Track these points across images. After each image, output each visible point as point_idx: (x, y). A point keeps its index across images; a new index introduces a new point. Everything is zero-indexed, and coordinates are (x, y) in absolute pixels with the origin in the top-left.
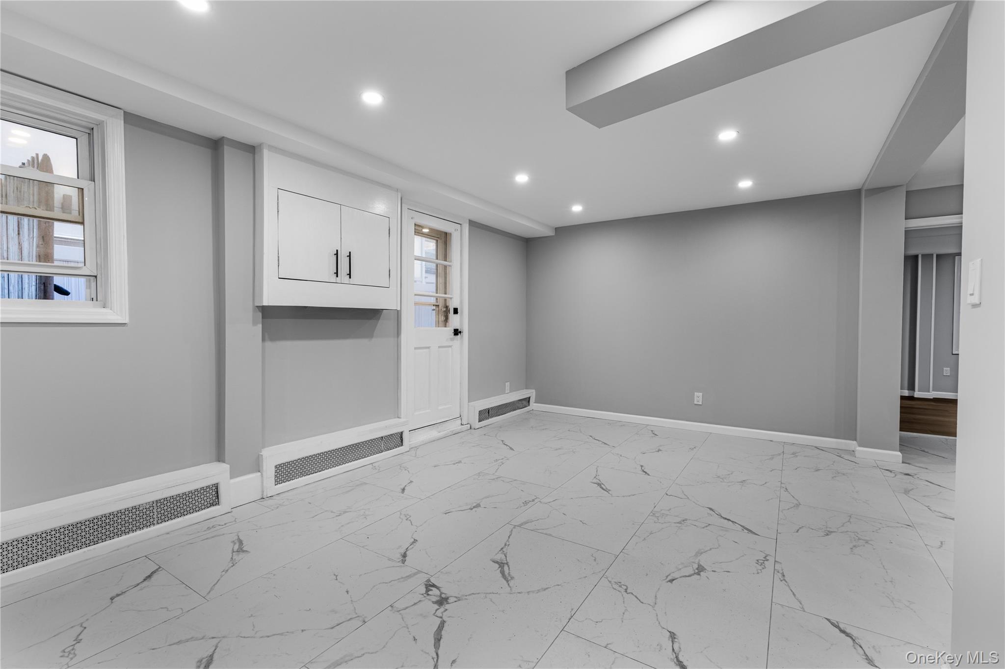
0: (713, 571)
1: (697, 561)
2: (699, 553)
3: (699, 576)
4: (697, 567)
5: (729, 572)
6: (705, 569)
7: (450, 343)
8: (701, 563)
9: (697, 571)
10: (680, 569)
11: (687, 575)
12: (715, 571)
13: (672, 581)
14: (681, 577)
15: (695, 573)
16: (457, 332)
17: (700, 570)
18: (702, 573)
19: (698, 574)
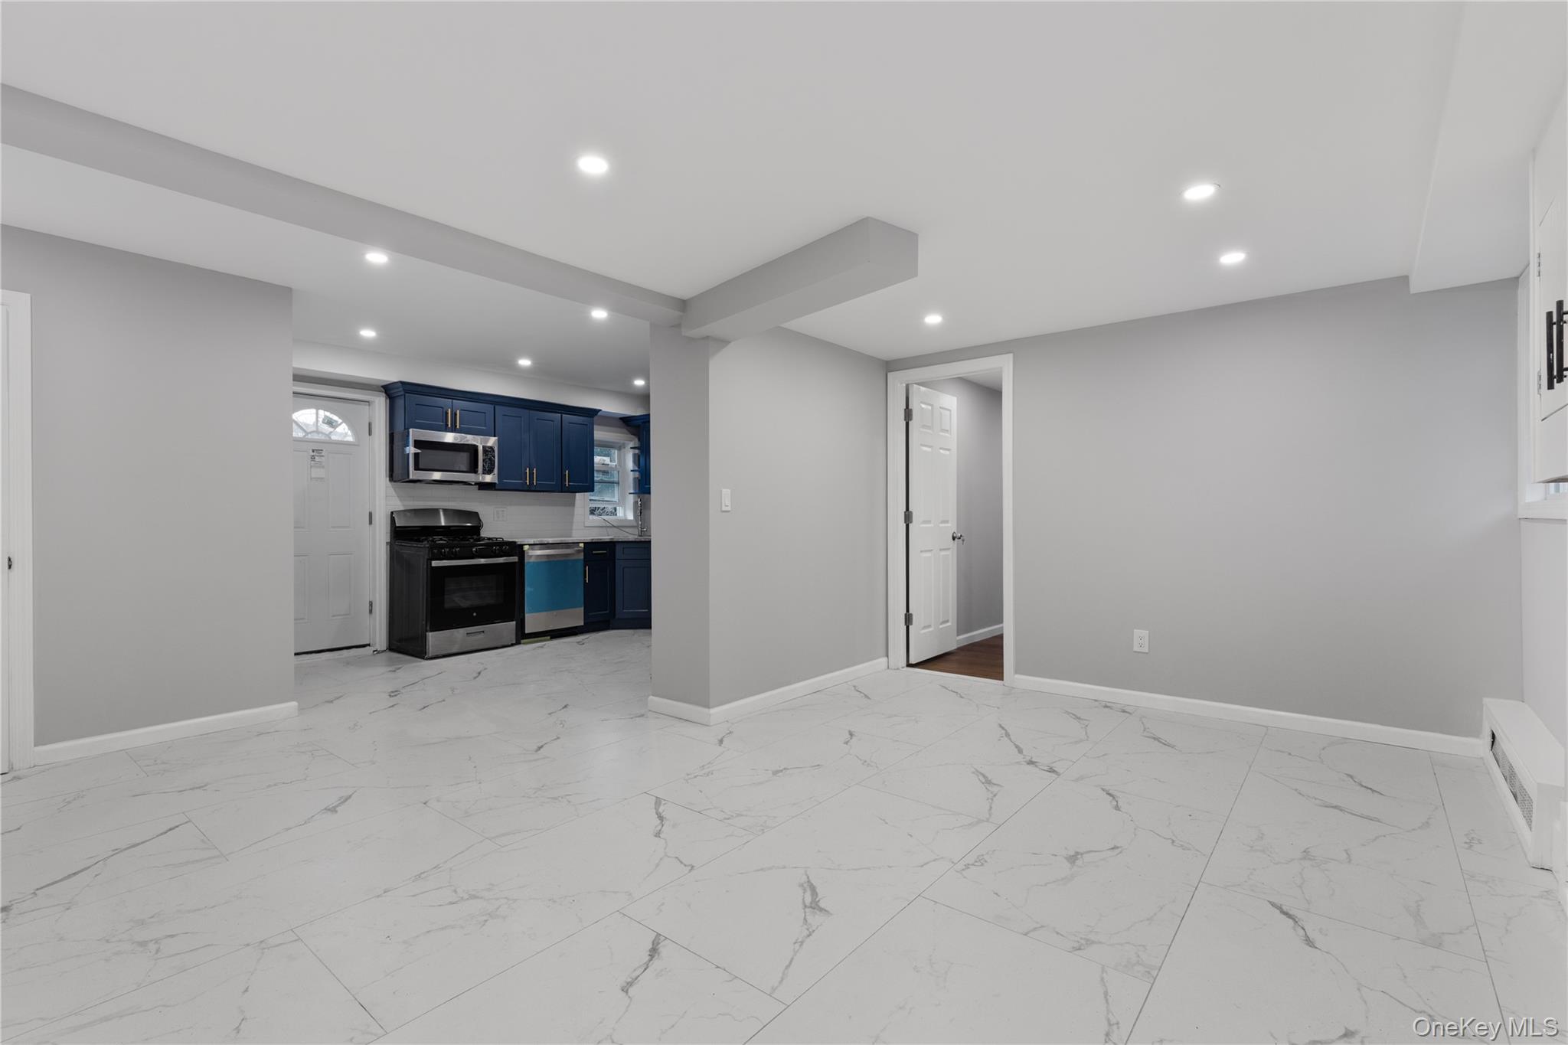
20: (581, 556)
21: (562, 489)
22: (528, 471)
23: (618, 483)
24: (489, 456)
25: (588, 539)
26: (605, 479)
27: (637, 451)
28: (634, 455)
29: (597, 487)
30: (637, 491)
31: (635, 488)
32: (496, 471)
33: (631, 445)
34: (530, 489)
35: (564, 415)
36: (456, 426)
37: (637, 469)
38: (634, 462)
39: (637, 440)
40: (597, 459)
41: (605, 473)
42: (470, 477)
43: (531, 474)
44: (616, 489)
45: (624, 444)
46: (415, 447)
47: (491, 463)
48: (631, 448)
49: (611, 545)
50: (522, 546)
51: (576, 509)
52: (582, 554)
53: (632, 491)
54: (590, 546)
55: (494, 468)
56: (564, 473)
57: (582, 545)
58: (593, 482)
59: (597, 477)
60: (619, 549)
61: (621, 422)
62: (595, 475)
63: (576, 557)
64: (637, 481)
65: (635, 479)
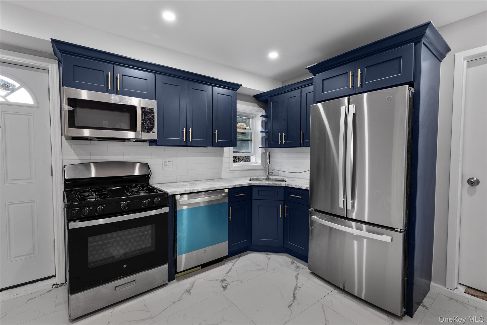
20: (226, 200)
21: (213, 145)
22: (184, 130)
23: (252, 141)
24: (149, 116)
25: (231, 185)
26: (243, 138)
27: (264, 119)
28: (262, 121)
29: (238, 143)
30: (264, 146)
31: (262, 144)
32: (155, 129)
33: (261, 114)
34: (186, 145)
35: (214, 87)
36: (117, 89)
37: (264, 130)
38: (262, 126)
39: (264, 111)
40: (238, 125)
41: (243, 134)
42: (131, 135)
43: (187, 133)
44: (250, 144)
45: (255, 115)
46: (69, 105)
47: (151, 123)
48: (261, 116)
49: (248, 189)
50: (174, 196)
51: (224, 159)
52: (227, 198)
53: (261, 146)
54: (233, 191)
55: (153, 127)
56: (214, 132)
57: (226, 191)
58: (236, 140)
59: (239, 137)
60: (255, 191)
61: (254, 98)
62: (237, 135)
63: (222, 201)
64: (264, 139)
65: (263, 137)
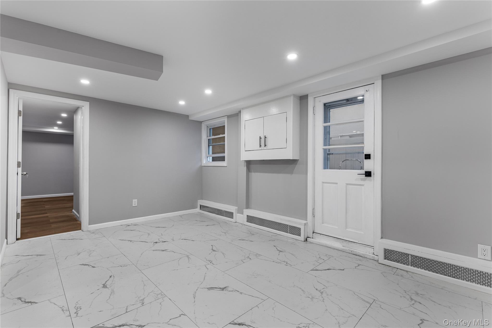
0: (99, 289)
1: (110, 288)
2: (113, 292)
3: (103, 284)
4: (107, 286)
5: (91, 294)
6: (102, 288)
7: (362, 183)
8: (106, 289)
9: (105, 285)
10: (112, 281)
11: (107, 282)
12: (98, 290)
13: (111, 277)
14: (109, 279)
15: (105, 284)
16: (368, 174)
17: (104, 286)
18: (103, 286)
19: (104, 285)
